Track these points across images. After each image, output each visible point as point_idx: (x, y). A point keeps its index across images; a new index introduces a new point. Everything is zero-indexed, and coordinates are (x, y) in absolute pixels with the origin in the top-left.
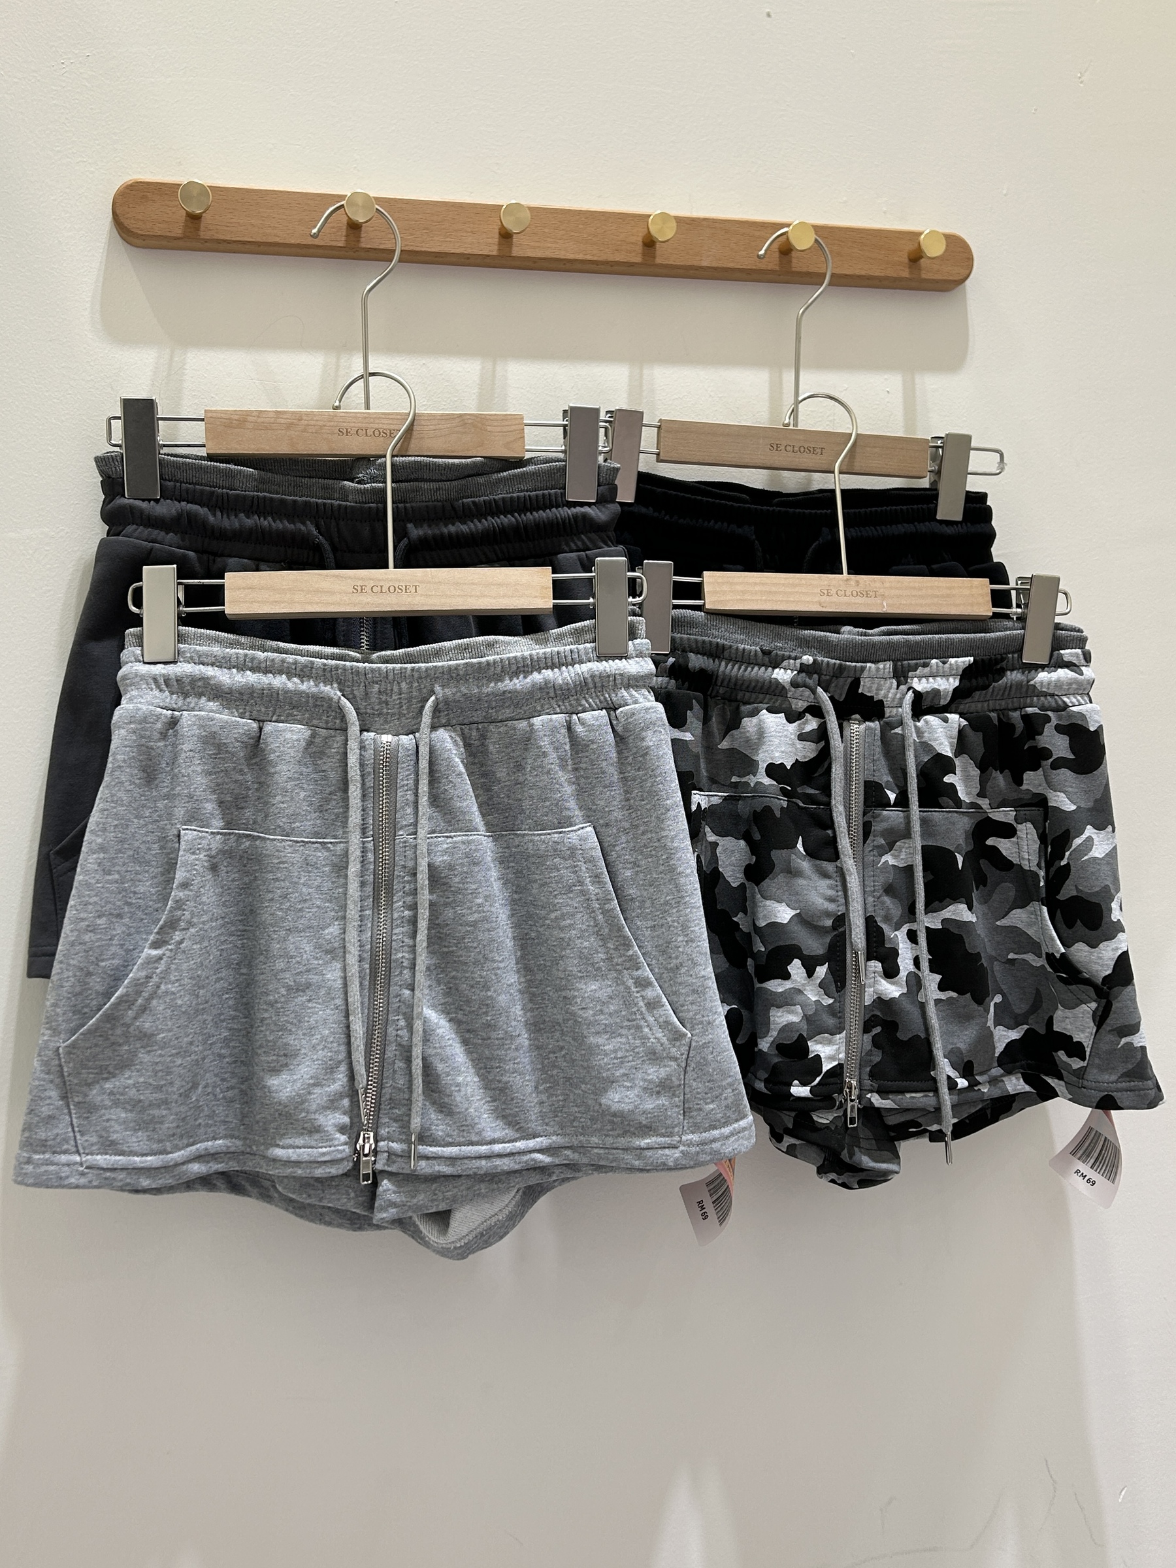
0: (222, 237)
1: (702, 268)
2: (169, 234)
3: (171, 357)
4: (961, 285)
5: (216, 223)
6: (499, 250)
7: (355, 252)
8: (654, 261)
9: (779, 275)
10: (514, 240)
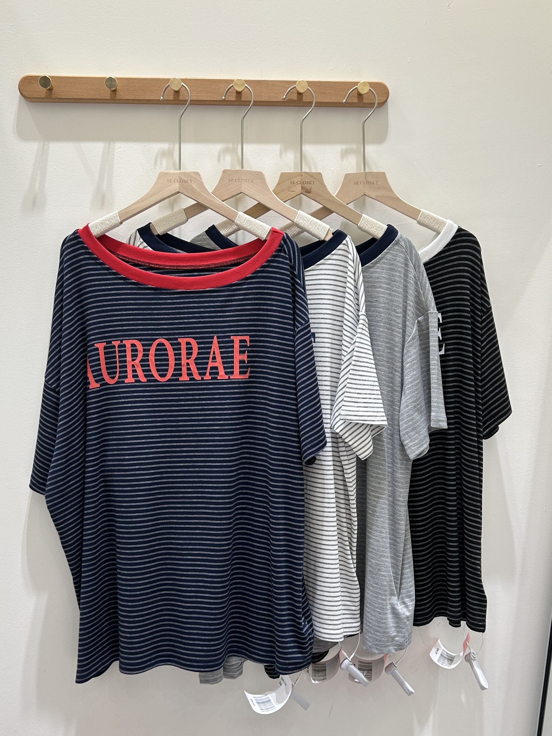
0: (60, 97)
1: (262, 101)
2: (40, 97)
3: (44, 146)
4: (385, 104)
5: (58, 92)
6: (174, 97)
7: (114, 101)
8: (241, 99)
9: (298, 103)
10: (179, 93)
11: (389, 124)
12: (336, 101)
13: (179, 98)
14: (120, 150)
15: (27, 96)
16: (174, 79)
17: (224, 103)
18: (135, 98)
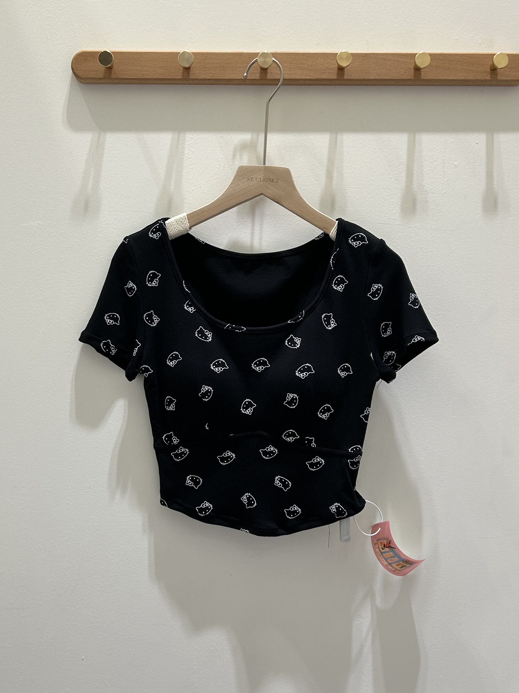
1: (370, 80)
2: (97, 77)
3: (99, 137)
5: (119, 70)
6: (260, 76)
7: (187, 81)
8: (344, 77)
9: (414, 82)
10: (268, 70)
12: (463, 78)
13: (266, 76)
14: (191, 142)
15: (80, 76)
16: (263, 53)
17: (322, 82)
18: (212, 78)
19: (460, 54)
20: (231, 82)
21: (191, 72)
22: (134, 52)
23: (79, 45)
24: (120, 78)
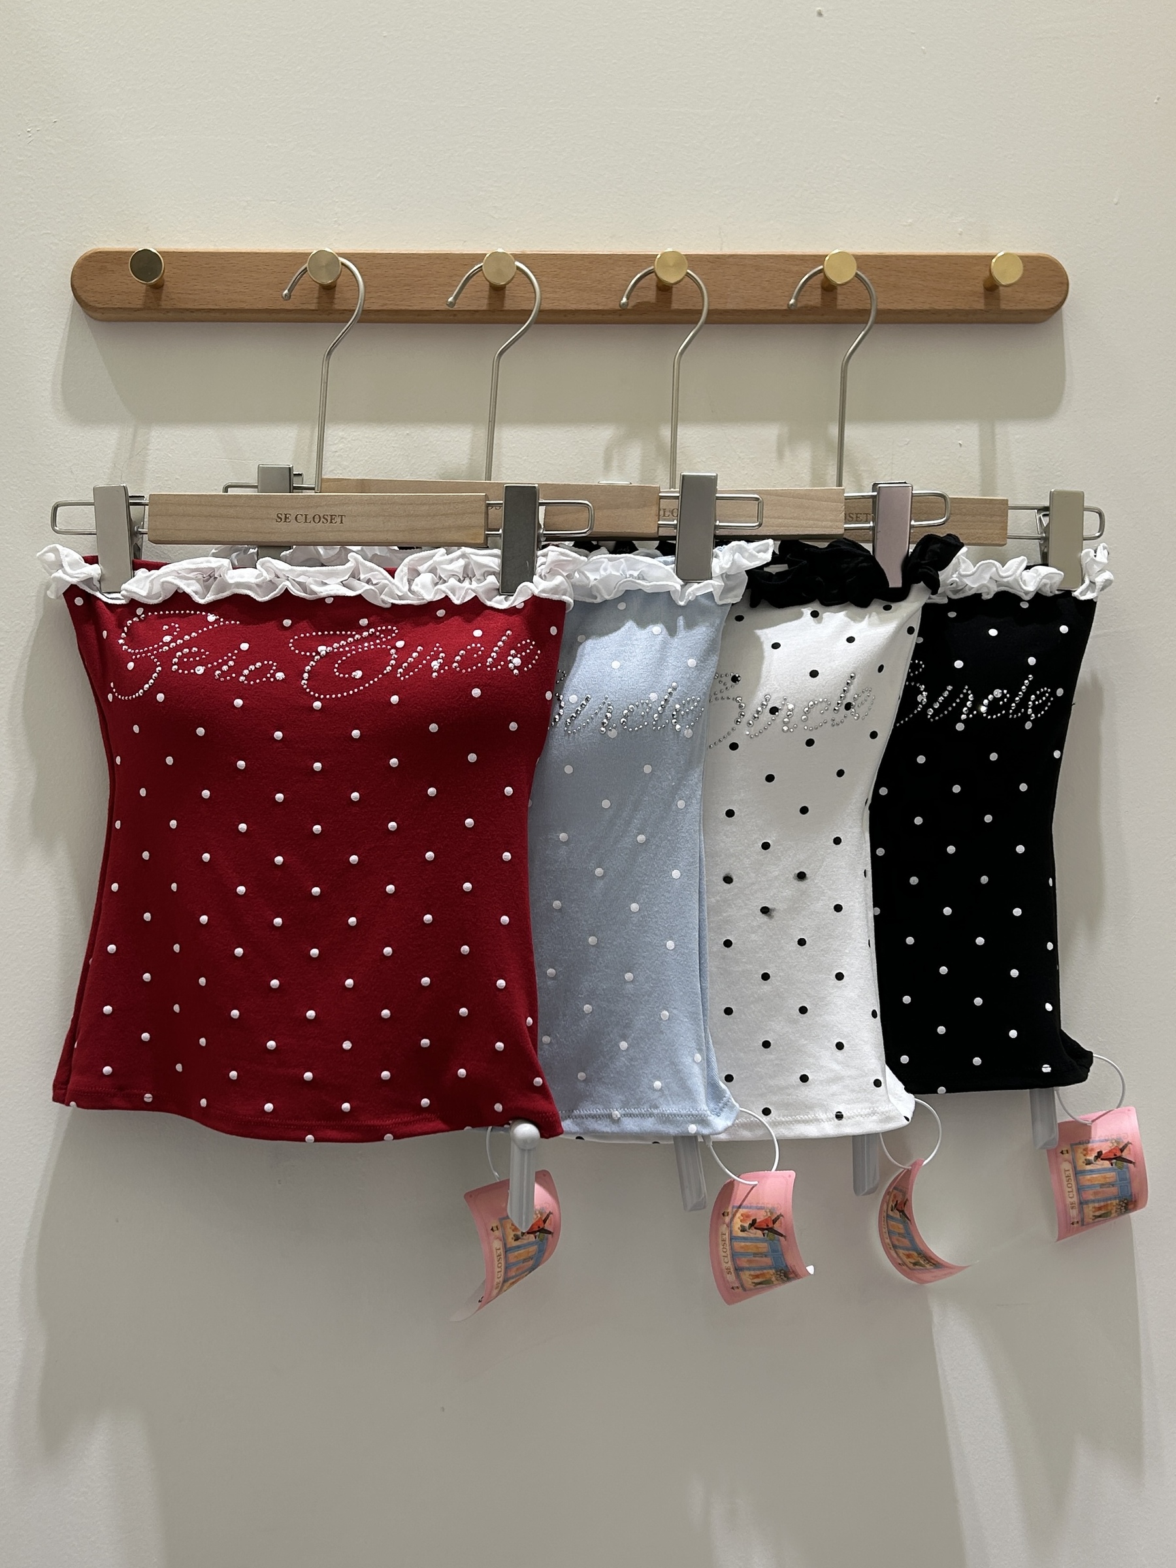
0: (183, 306)
1: (727, 311)
2: (129, 306)
3: (134, 436)
4: (1055, 315)
5: (178, 291)
6: (490, 304)
7: (328, 315)
8: (670, 307)
9: (823, 315)
10: (507, 292)
11: (1067, 366)
12: (926, 307)
13: (503, 305)
14: (341, 446)
15: (90, 304)
16: (494, 254)
18: (384, 308)
19: (920, 256)
20: (426, 315)
21: (336, 296)
22: (212, 253)
23: (89, 236)
24: (180, 309)
